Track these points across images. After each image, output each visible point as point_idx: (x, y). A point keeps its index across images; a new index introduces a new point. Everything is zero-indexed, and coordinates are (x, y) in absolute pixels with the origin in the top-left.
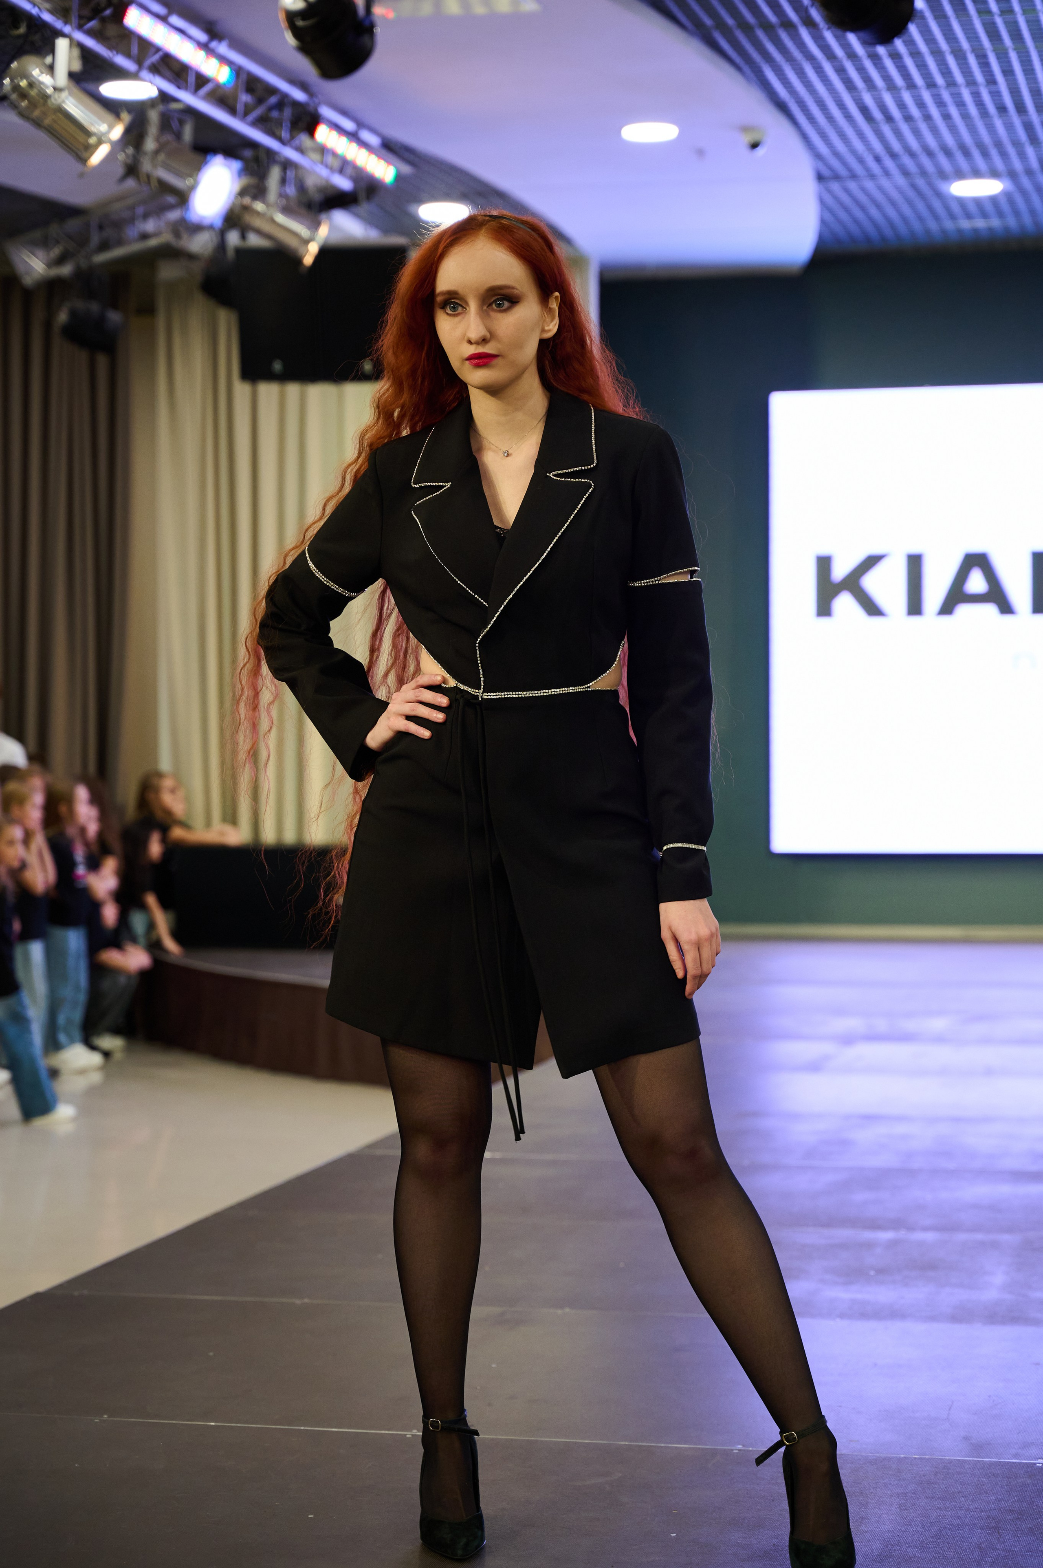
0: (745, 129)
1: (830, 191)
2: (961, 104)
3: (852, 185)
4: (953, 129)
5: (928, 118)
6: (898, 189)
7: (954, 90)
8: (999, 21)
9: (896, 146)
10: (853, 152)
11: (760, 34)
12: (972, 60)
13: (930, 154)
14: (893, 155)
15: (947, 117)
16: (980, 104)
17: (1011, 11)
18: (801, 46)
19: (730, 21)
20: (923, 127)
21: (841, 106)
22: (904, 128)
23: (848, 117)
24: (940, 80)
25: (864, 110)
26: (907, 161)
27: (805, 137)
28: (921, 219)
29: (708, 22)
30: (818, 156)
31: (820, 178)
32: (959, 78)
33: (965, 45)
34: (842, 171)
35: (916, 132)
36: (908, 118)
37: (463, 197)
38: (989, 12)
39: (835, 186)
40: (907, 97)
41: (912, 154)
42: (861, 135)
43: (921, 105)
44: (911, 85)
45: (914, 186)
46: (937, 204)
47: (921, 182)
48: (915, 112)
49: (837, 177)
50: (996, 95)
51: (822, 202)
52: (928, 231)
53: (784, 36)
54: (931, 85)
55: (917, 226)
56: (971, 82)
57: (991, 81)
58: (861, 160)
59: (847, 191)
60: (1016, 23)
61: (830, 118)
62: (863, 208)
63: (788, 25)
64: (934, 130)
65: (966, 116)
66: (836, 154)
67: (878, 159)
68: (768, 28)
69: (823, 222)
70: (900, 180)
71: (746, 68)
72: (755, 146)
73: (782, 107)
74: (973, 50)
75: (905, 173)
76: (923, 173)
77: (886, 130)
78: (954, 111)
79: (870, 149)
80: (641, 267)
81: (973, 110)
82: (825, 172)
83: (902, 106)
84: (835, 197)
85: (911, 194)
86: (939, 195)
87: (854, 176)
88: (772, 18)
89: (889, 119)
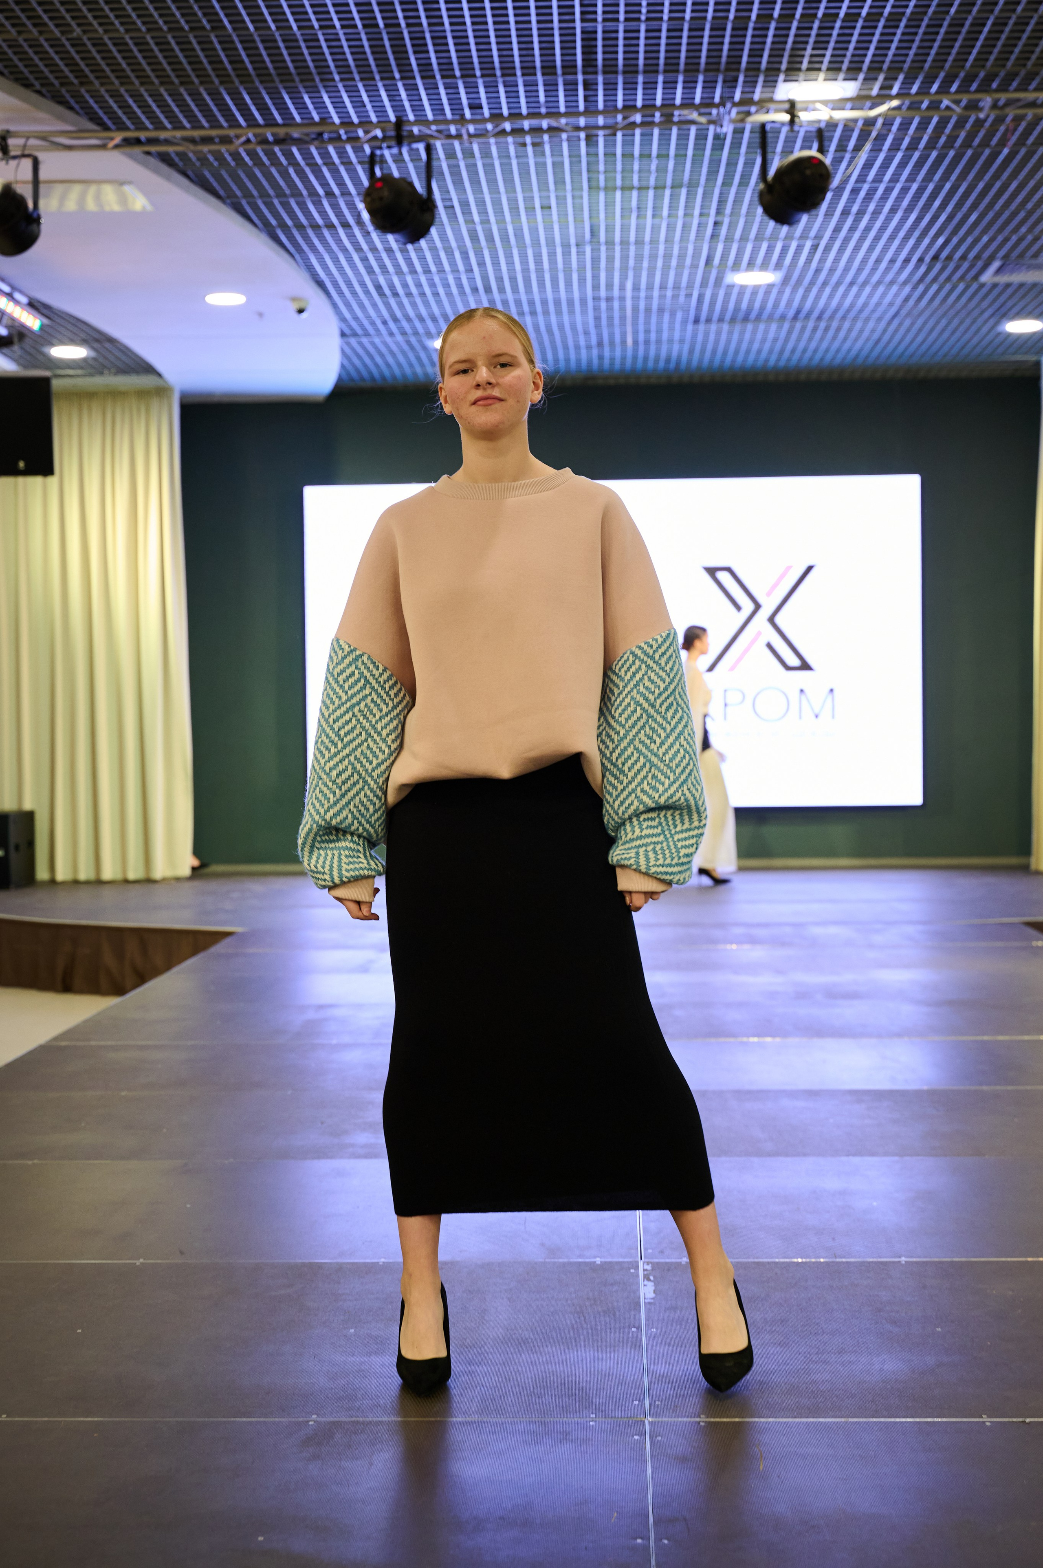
0: (294, 299)
1: (348, 344)
2: (447, 286)
3: (365, 340)
4: (439, 303)
5: (423, 294)
6: (398, 344)
7: (443, 275)
8: (479, 229)
9: (399, 314)
10: (368, 317)
11: (310, 232)
12: (457, 255)
13: (421, 319)
14: (396, 320)
15: (436, 294)
16: (460, 286)
17: (488, 221)
18: (339, 242)
19: (289, 222)
20: (418, 301)
21: (363, 284)
22: (405, 301)
23: (367, 292)
24: (433, 268)
25: (378, 288)
26: (405, 324)
27: (335, 305)
28: (411, 365)
29: (274, 222)
30: (343, 320)
31: (343, 335)
32: (447, 267)
33: (454, 244)
34: (359, 331)
35: (414, 305)
36: (409, 295)
37: (84, 342)
38: (473, 221)
39: (353, 341)
40: (409, 279)
41: (409, 320)
42: (375, 305)
43: (419, 285)
44: (413, 271)
45: (408, 342)
46: (423, 355)
47: (413, 339)
48: (414, 290)
49: (355, 334)
50: (472, 280)
51: (343, 352)
52: (415, 374)
53: (326, 232)
54: (427, 271)
55: (408, 371)
56: (455, 270)
57: (470, 270)
58: (373, 323)
59: (361, 344)
60: (491, 230)
61: (354, 293)
62: (371, 357)
63: (330, 226)
64: (427, 304)
65: (449, 294)
66: (356, 318)
67: (385, 323)
68: (316, 227)
69: (343, 366)
70: (399, 338)
71: (297, 256)
72: (301, 311)
73: (320, 284)
74: (459, 247)
75: (404, 333)
76: (416, 333)
77: (392, 302)
78: (441, 291)
79: (380, 315)
80: (210, 395)
81: (454, 290)
82: (347, 331)
83: (405, 285)
84: (353, 349)
85: (406, 347)
86: (425, 348)
87: (367, 334)
88: (320, 221)
89: (396, 294)
